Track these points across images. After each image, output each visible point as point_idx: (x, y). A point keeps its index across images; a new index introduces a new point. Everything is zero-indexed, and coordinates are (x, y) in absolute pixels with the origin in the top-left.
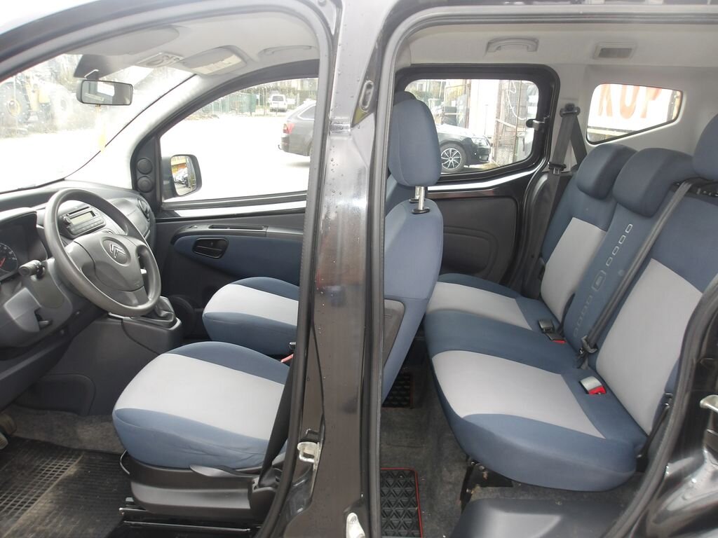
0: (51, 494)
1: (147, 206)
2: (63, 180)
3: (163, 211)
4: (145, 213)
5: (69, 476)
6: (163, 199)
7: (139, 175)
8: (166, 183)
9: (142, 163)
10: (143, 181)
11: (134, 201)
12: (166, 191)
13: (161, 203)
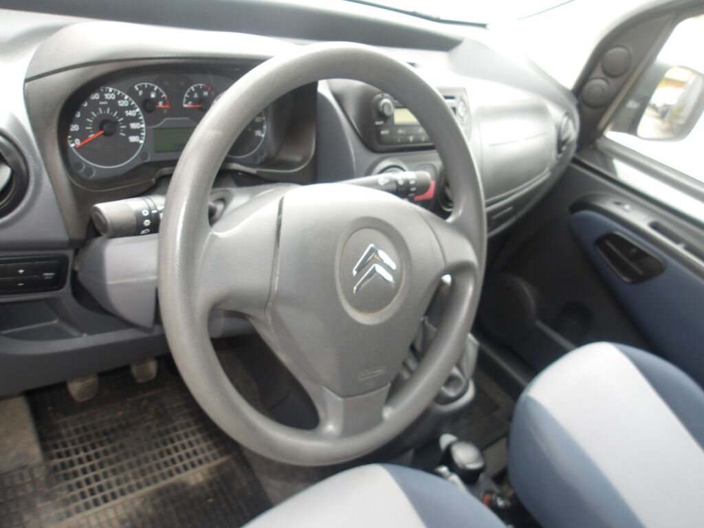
0: (137, 503)
1: (572, 133)
2: (483, 26)
3: (595, 149)
4: (561, 143)
5: (184, 485)
6: (609, 128)
7: (598, 72)
8: (632, 105)
9: (617, 52)
10: (599, 83)
11: (556, 114)
12: (624, 117)
13: (600, 134)
